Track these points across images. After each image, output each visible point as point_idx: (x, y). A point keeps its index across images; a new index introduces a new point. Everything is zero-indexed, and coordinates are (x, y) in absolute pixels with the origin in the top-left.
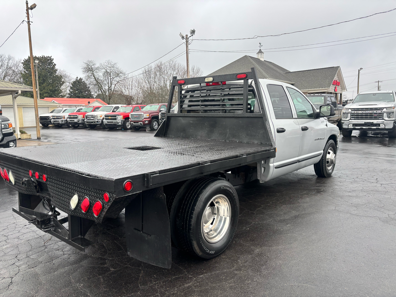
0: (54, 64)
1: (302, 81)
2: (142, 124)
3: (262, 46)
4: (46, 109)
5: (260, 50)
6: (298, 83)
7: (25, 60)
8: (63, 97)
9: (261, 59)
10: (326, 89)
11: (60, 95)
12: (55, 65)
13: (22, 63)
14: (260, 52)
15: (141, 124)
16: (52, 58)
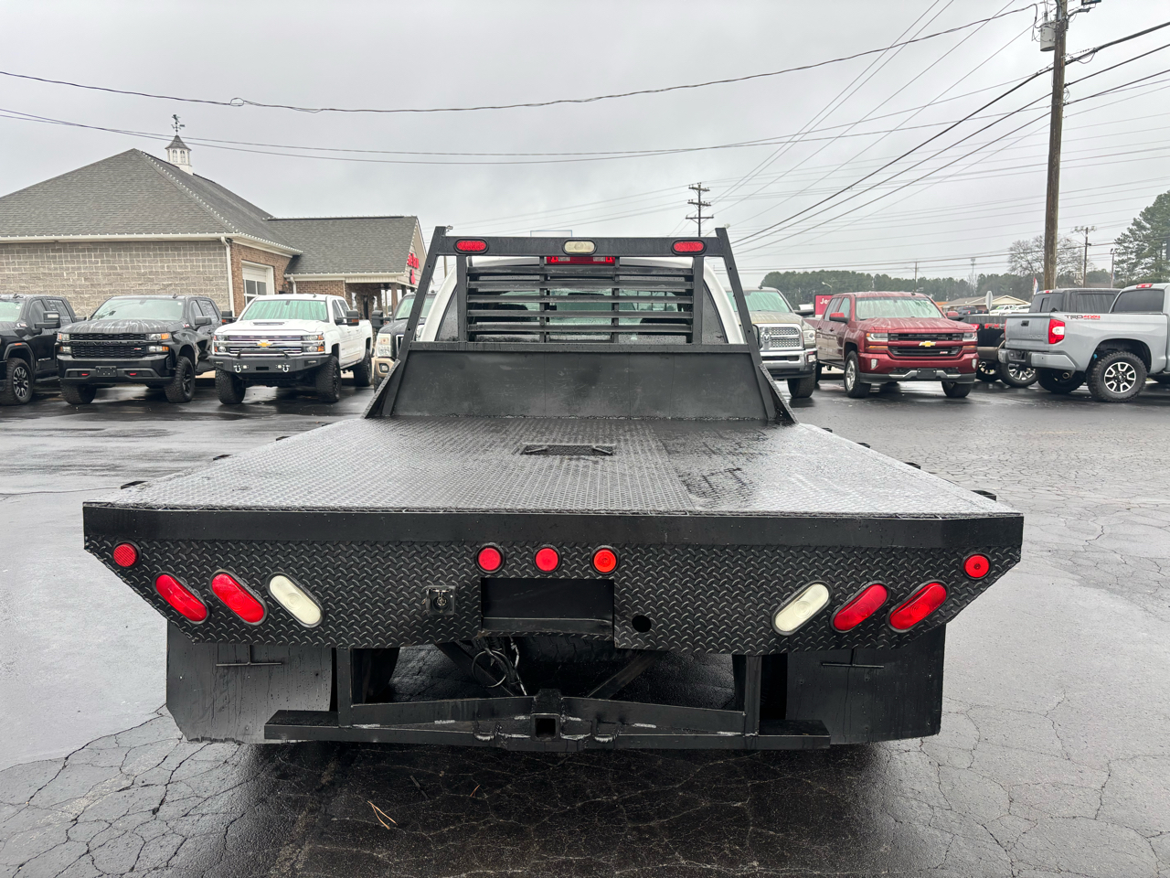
1: (323, 248)
3: (183, 126)
5: (177, 137)
6: (314, 252)
9: (182, 168)
10: (394, 277)
14: (177, 143)
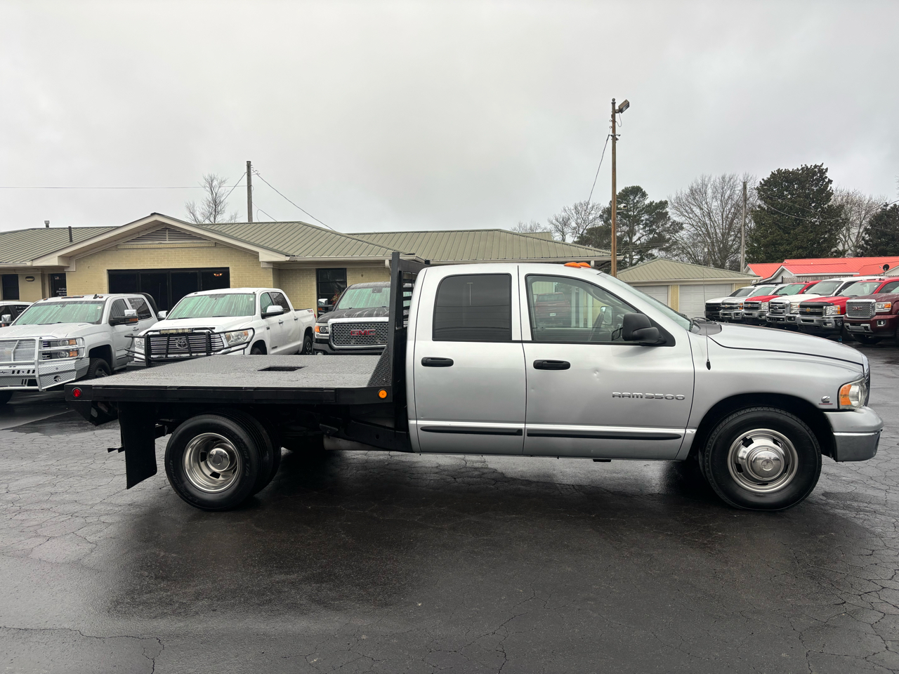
0: (827, 180)
2: (869, 327)
4: (723, 289)
7: (762, 181)
8: (841, 254)
11: (833, 250)
12: (830, 181)
13: (758, 189)
15: (867, 327)
16: (824, 167)
